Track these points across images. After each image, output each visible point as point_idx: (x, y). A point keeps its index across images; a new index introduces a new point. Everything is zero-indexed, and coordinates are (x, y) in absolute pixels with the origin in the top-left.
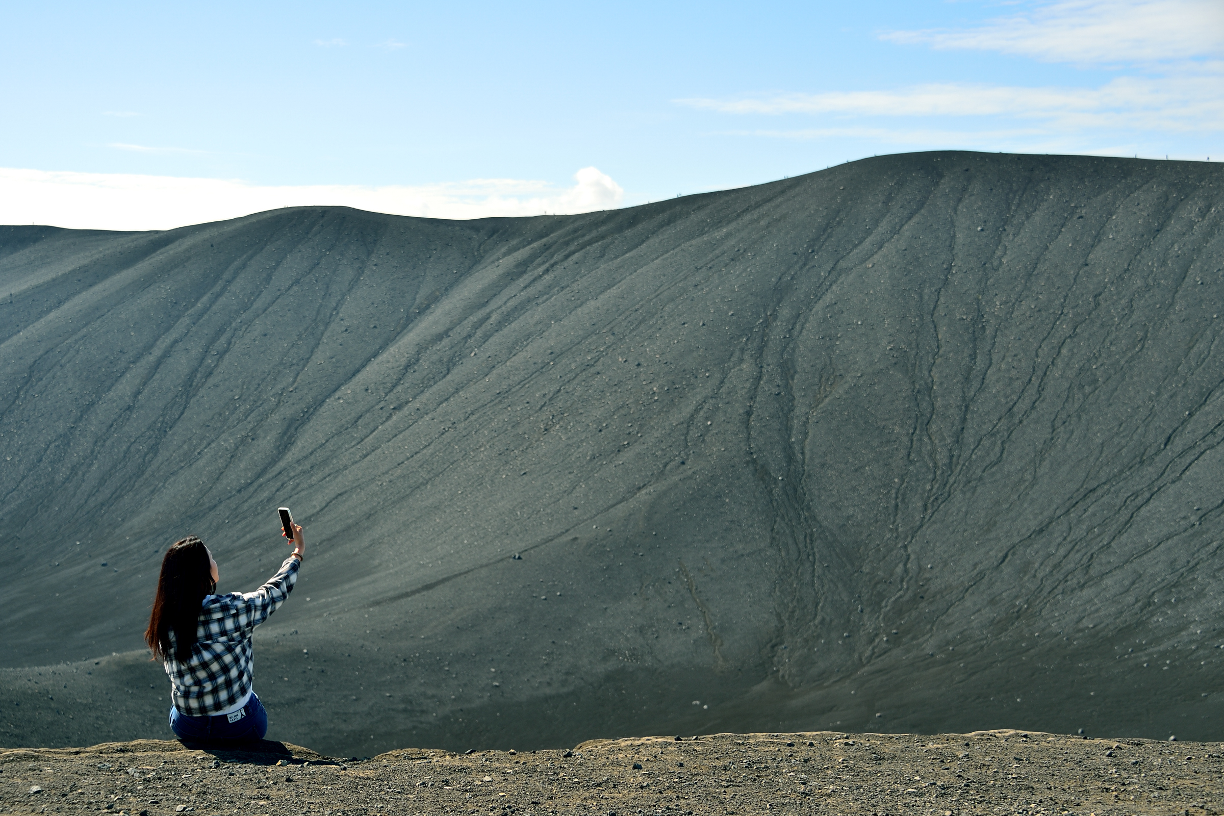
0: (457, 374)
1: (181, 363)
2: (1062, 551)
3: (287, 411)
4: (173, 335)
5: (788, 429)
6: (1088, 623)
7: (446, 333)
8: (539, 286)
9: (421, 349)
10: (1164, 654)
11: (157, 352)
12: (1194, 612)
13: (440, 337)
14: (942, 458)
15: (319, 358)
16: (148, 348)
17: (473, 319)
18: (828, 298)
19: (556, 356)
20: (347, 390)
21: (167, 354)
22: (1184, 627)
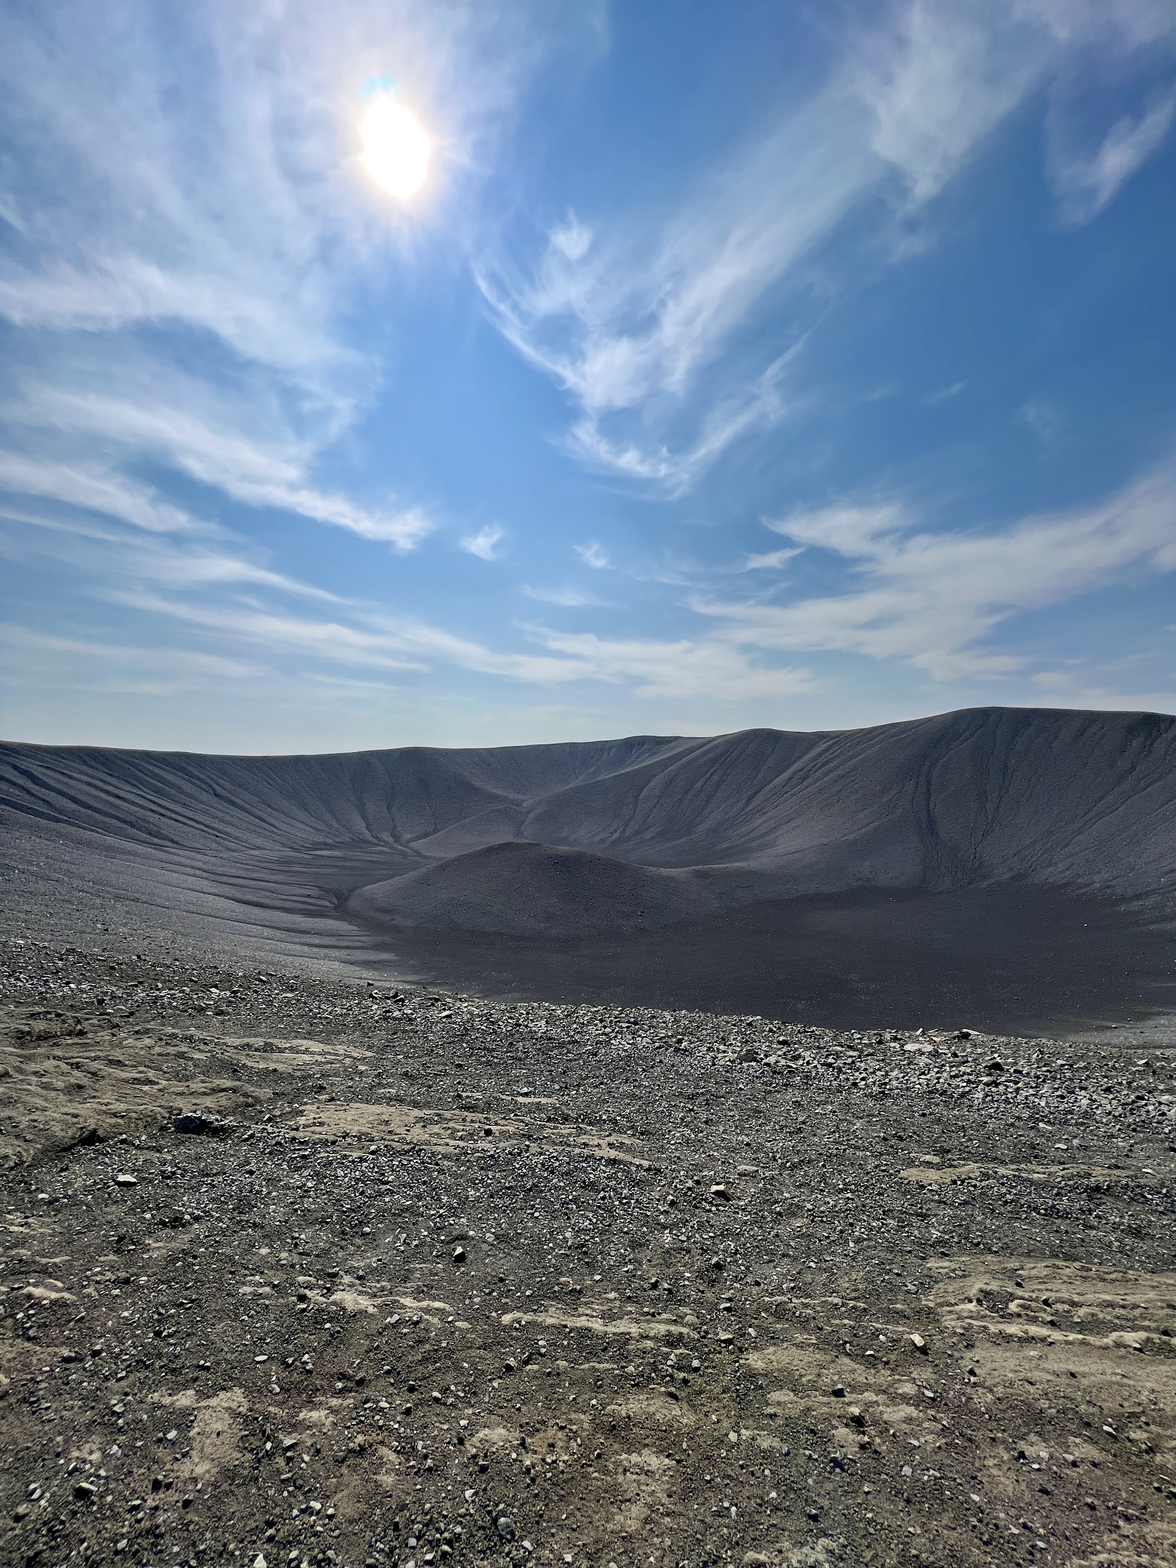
0: (805, 783)
1: (716, 778)
2: (1040, 853)
3: (749, 794)
4: (714, 769)
5: (928, 805)
6: (1050, 880)
7: (802, 769)
8: (836, 754)
9: (794, 773)
10: (1084, 893)
11: (709, 774)
12: (1097, 878)
13: (801, 770)
14: (990, 817)
15: (759, 777)
16: (706, 773)
17: (812, 764)
18: (945, 759)
19: (841, 777)
20: (768, 787)
21: (712, 775)
22: (1092, 884)
